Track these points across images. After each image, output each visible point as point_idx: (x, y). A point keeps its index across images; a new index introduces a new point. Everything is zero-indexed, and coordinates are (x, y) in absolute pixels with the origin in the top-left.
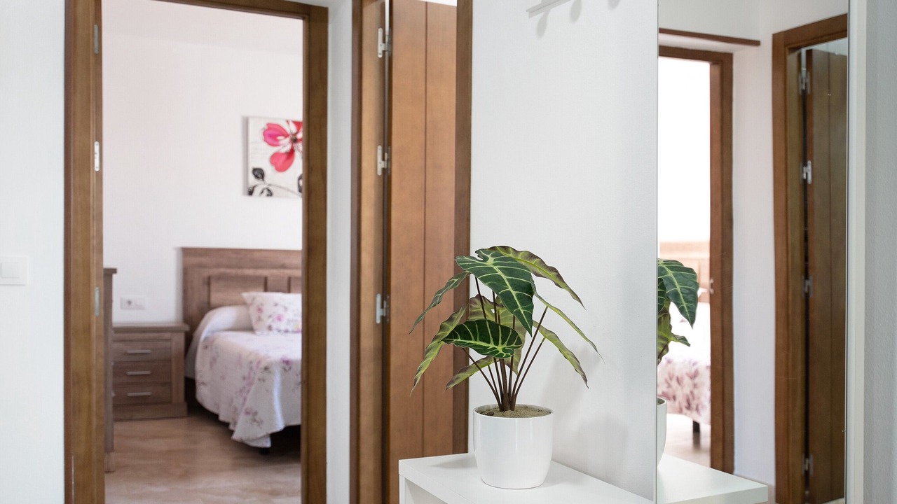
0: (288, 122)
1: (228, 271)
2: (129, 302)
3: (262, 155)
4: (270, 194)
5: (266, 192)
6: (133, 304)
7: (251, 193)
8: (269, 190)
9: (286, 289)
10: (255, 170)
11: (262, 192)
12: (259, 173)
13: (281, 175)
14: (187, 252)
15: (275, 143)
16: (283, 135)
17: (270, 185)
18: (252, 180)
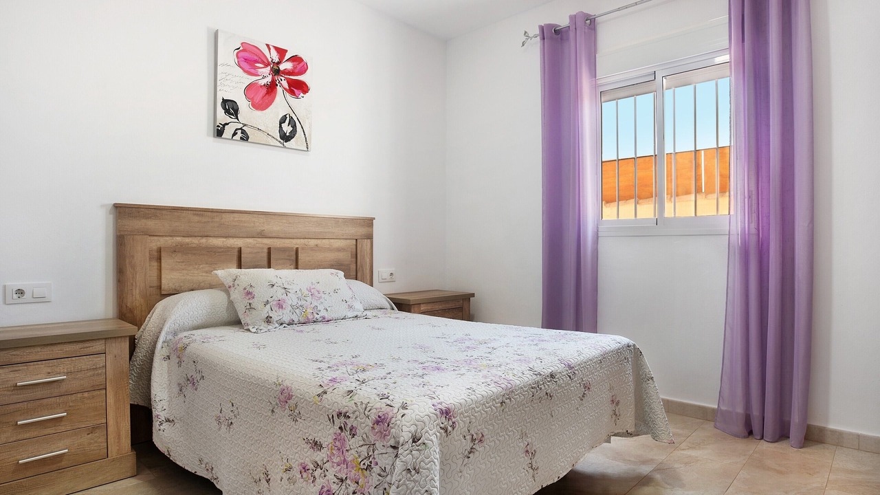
0: (268, 45)
1: (187, 240)
2: (20, 292)
3: (235, 84)
4: (245, 138)
5: (239, 134)
6: (27, 296)
7: (219, 133)
8: (243, 132)
9: (266, 263)
10: (225, 102)
11: (235, 134)
12: (231, 108)
13: (259, 113)
14: (122, 211)
15: (252, 71)
16: (263, 62)
17: (245, 125)
18: (222, 117)
